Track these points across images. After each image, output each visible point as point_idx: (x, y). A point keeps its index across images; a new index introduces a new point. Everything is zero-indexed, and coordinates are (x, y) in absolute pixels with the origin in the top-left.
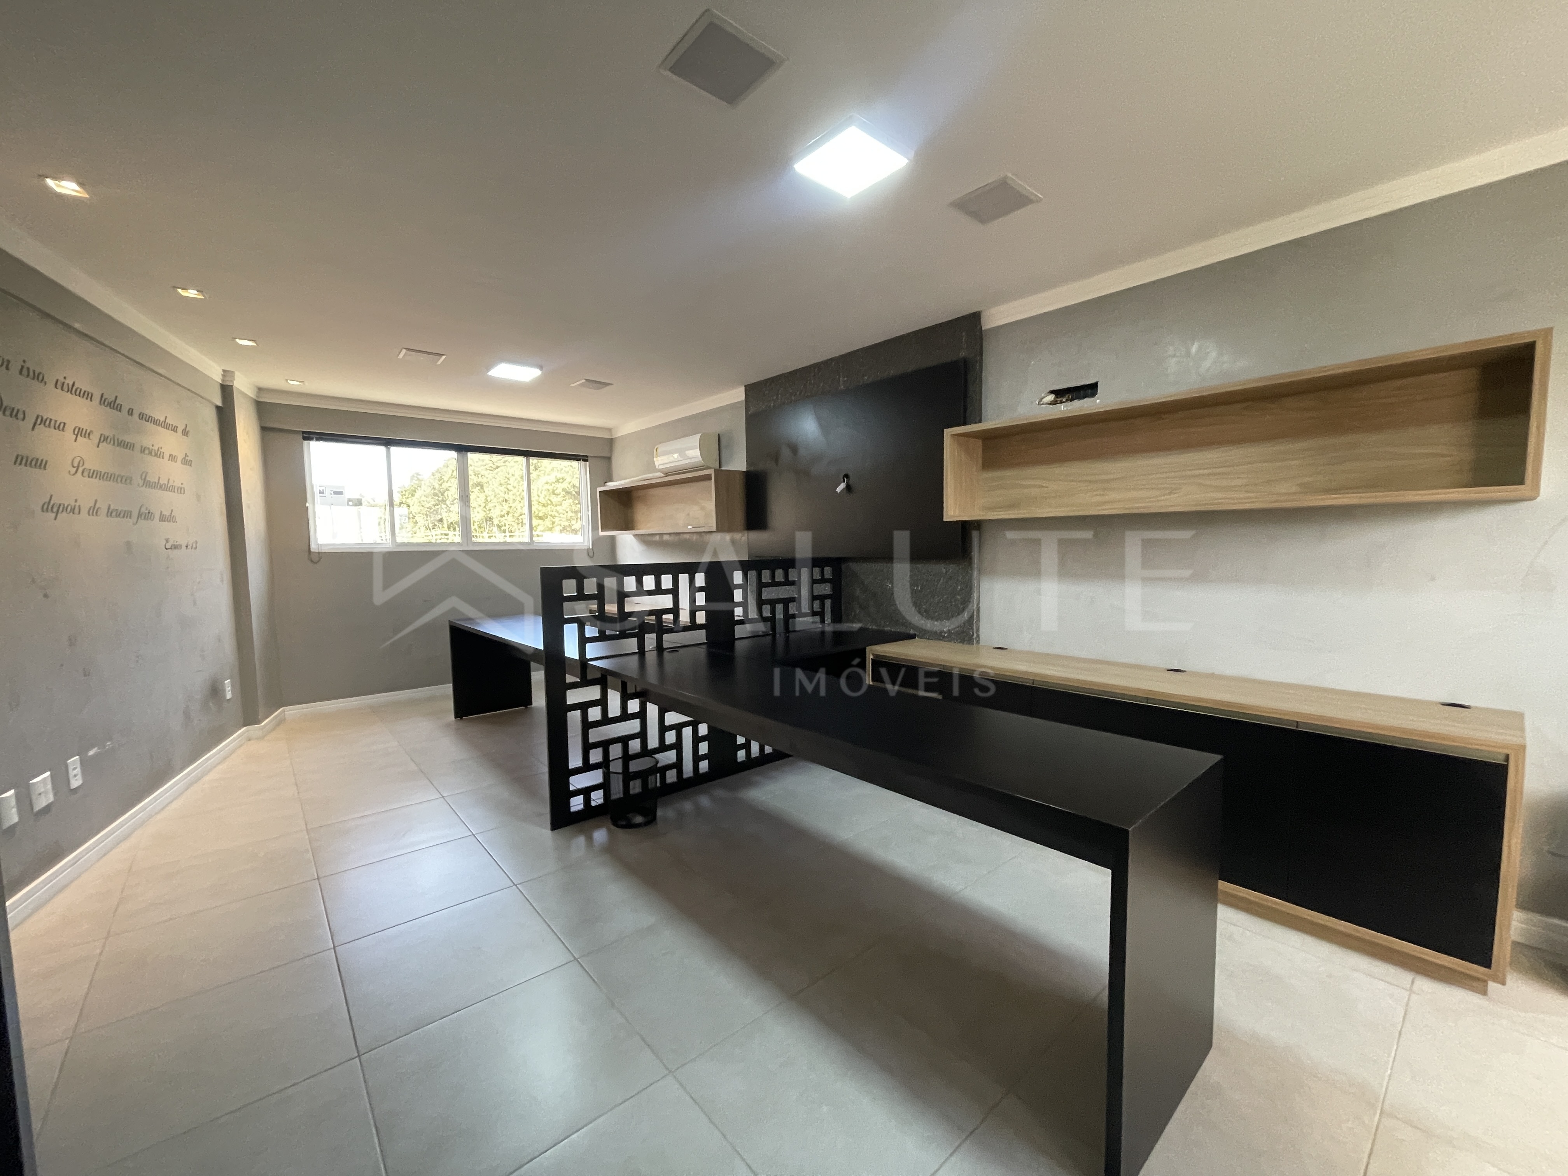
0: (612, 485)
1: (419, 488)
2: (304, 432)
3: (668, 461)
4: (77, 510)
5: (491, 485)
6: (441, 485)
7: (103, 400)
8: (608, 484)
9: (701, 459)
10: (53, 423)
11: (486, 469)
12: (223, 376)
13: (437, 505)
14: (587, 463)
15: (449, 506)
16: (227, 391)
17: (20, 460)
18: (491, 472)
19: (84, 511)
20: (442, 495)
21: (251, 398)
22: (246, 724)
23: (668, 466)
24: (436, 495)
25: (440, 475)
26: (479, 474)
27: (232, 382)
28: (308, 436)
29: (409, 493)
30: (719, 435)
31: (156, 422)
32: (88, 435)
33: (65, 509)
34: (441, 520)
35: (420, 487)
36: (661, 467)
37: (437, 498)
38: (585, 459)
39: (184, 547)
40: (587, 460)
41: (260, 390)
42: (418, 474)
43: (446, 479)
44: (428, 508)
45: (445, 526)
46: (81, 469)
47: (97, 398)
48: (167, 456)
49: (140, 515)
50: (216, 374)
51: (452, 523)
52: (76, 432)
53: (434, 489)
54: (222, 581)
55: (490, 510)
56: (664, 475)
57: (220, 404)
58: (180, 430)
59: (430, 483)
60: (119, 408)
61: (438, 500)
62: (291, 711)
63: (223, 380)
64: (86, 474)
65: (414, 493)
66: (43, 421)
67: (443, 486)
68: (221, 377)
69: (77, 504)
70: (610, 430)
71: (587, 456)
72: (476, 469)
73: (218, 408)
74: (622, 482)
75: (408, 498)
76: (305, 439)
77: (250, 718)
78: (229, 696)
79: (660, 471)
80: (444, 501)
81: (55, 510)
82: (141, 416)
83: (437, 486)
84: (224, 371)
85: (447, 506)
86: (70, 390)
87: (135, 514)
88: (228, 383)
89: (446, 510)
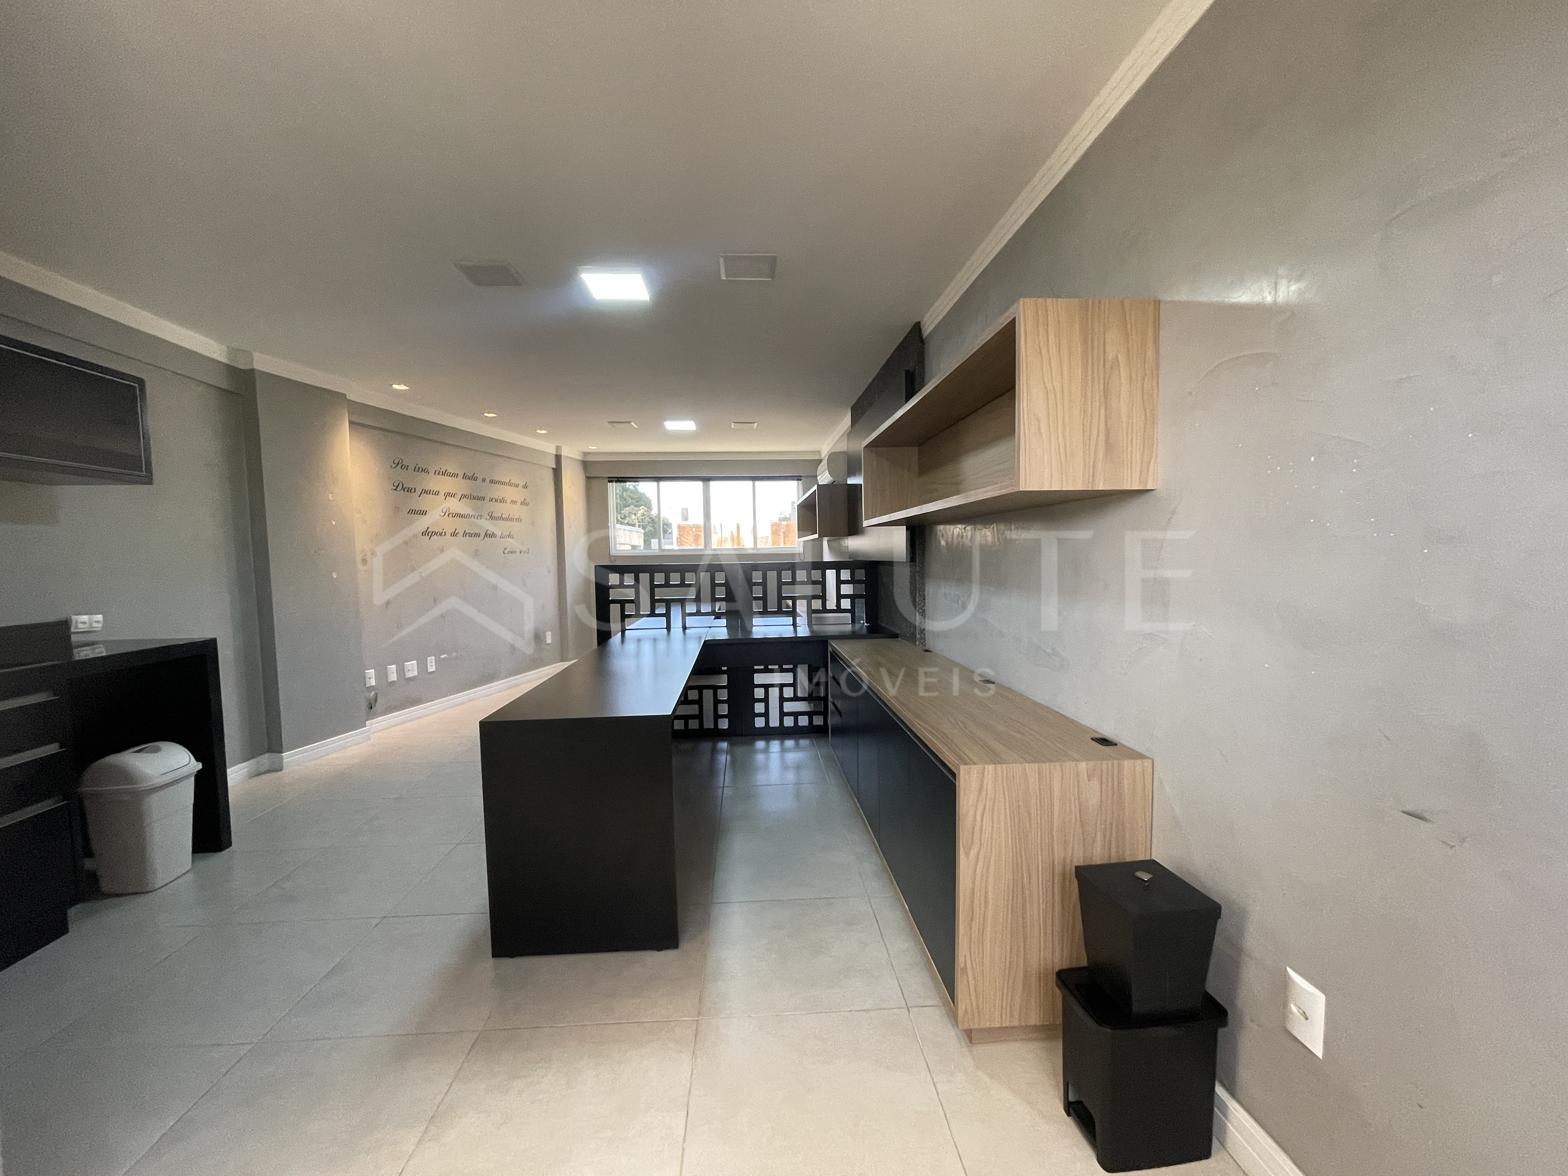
2: (609, 478)
4: (443, 534)
7: (465, 476)
10: (431, 492)
12: (557, 449)
14: (802, 482)
16: (558, 458)
17: (411, 512)
19: (448, 534)
21: (577, 460)
22: (562, 660)
27: (561, 452)
28: (611, 480)
31: (504, 483)
32: (453, 495)
33: (436, 534)
38: (799, 478)
39: (518, 552)
40: (801, 480)
41: (585, 454)
46: (447, 513)
47: (461, 475)
48: (509, 501)
49: (486, 535)
50: (552, 450)
52: (446, 495)
57: (554, 466)
58: (521, 485)
60: (476, 479)
63: (557, 453)
64: (451, 515)
66: (426, 492)
68: (556, 451)
69: (444, 531)
70: (819, 453)
71: (801, 476)
73: (553, 469)
76: (609, 481)
78: (549, 641)
81: (430, 534)
82: (492, 482)
84: (557, 446)
86: (443, 474)
87: (483, 535)
88: (559, 454)
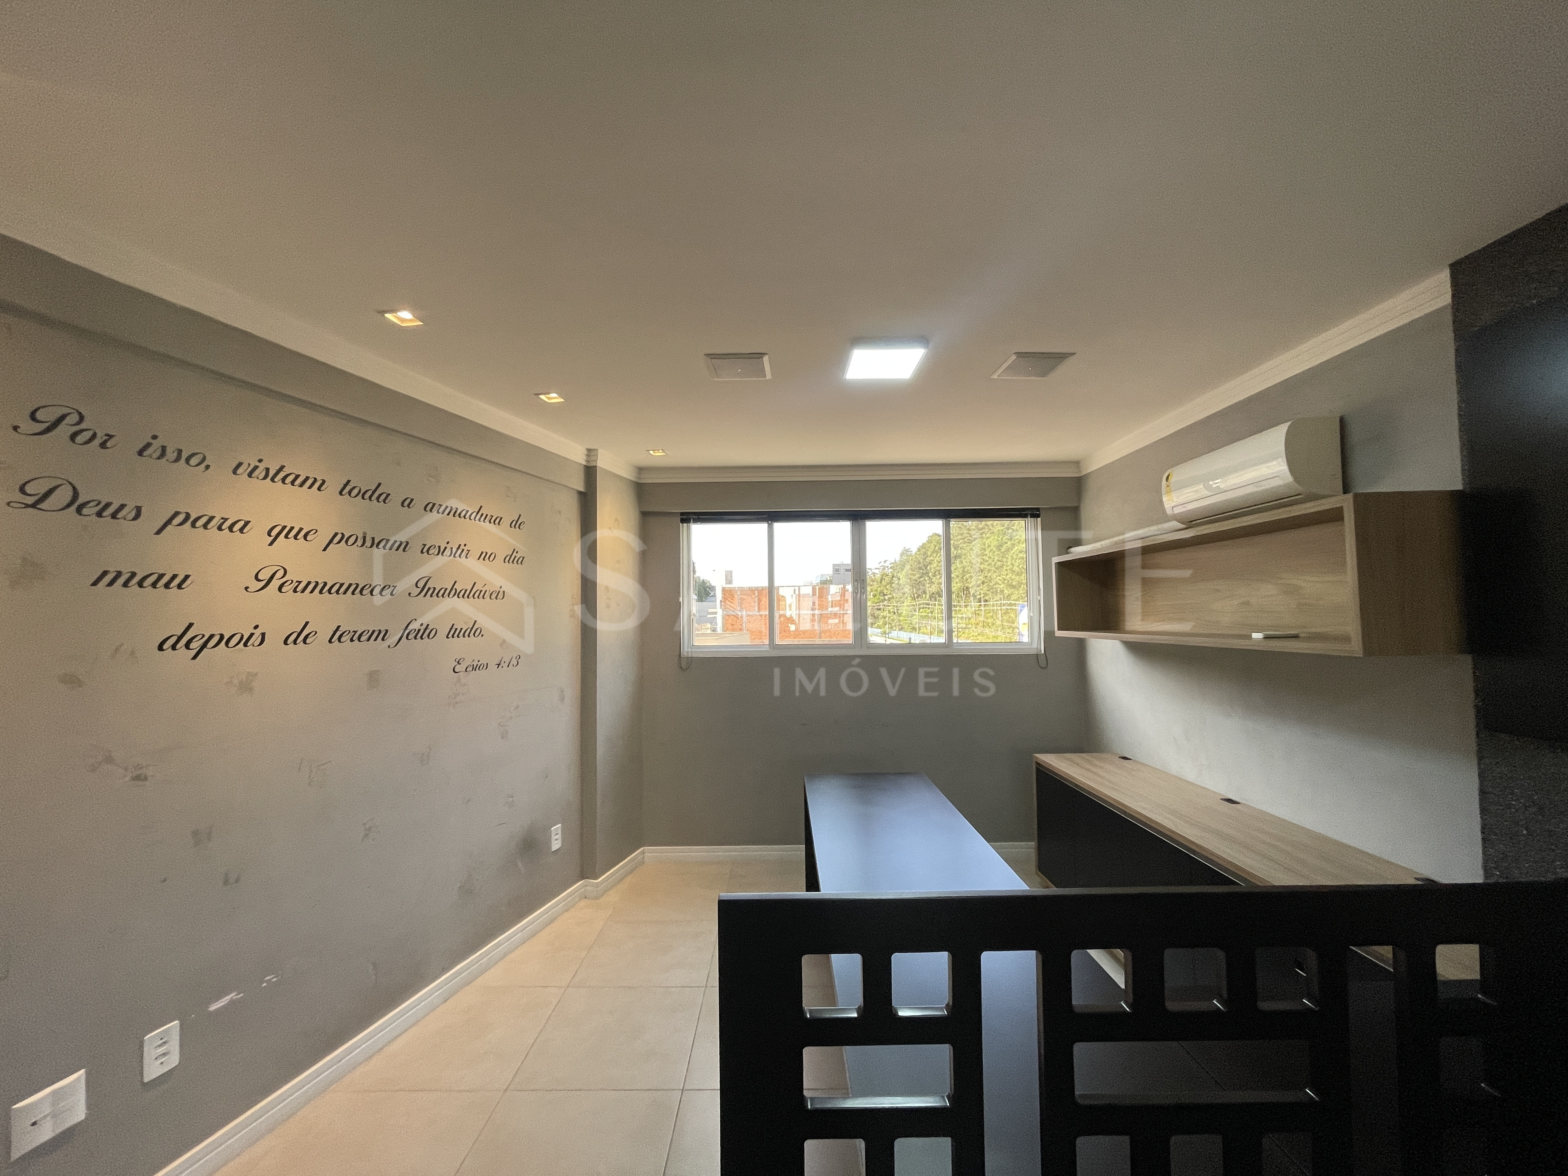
0: (1079, 552)
1: (907, 563)
2: (682, 514)
3: (1196, 496)
4: (254, 639)
5: (969, 557)
6: (925, 559)
7: (348, 489)
8: (1072, 550)
9: (1289, 479)
10: (212, 521)
11: (965, 542)
12: (588, 455)
13: (921, 577)
14: (1039, 519)
15: (931, 577)
16: (590, 472)
18: (969, 544)
19: (274, 640)
20: (926, 568)
21: (631, 480)
22: (583, 876)
23: (1190, 507)
24: (920, 568)
25: (924, 550)
26: (958, 547)
27: (596, 461)
28: (687, 518)
29: (900, 568)
30: (1342, 420)
32: (303, 535)
33: (224, 641)
34: (925, 592)
35: (909, 562)
36: (1177, 511)
37: (922, 571)
38: (1034, 513)
39: (492, 666)
40: (1038, 516)
41: (640, 470)
42: (907, 551)
43: (929, 553)
44: (914, 580)
45: (928, 596)
47: (333, 486)
49: (404, 635)
50: (578, 456)
51: (933, 594)
52: (274, 533)
53: (919, 563)
54: (562, 699)
55: (967, 580)
56: (1183, 526)
57: (582, 489)
58: (506, 522)
59: (917, 558)
60: (382, 499)
61: (923, 573)
62: (650, 853)
63: (588, 461)
64: (288, 587)
65: (903, 567)
66: (189, 520)
67: (927, 560)
68: (585, 458)
69: (256, 633)
70: (1077, 463)
71: (1038, 509)
72: (956, 543)
73: (580, 493)
74: (1098, 545)
75: (898, 572)
76: (683, 521)
77: (587, 871)
78: (556, 845)
79: (1175, 518)
80: (927, 573)
81: (195, 645)
83: (921, 561)
84: (589, 450)
85: (930, 578)
86: (266, 477)
87: (394, 634)
88: (592, 464)
89: (928, 582)
